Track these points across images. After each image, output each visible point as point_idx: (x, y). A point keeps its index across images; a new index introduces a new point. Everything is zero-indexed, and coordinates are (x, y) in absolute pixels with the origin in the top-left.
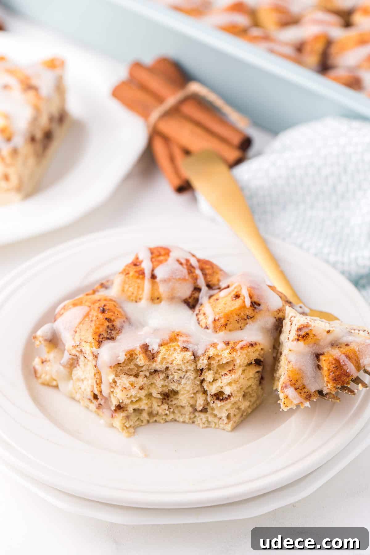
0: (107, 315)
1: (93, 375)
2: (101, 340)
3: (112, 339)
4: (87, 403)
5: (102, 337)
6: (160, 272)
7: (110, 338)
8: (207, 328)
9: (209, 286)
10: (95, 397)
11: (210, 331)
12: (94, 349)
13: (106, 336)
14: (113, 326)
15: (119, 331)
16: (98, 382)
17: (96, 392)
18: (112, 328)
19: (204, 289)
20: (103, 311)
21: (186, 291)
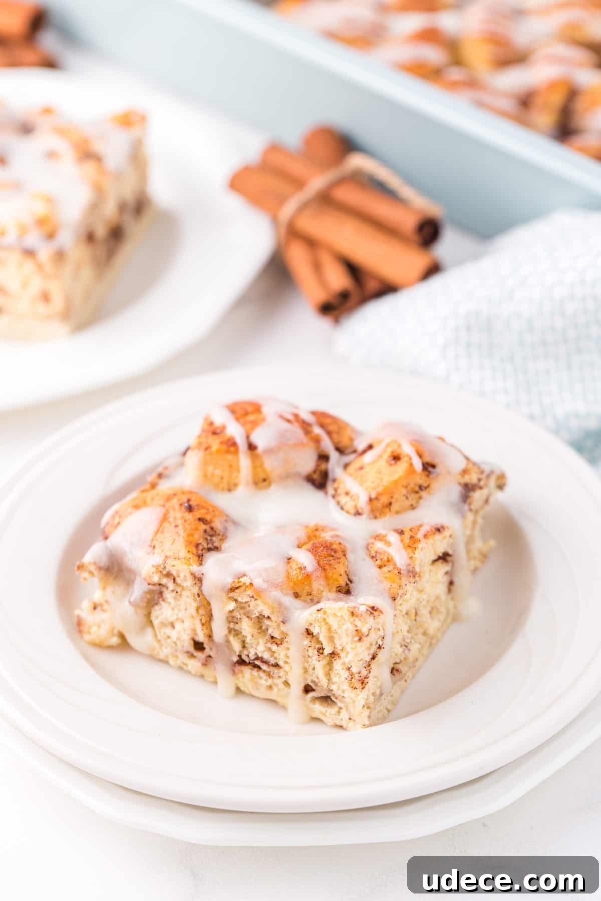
0: (198, 514)
2: (200, 552)
3: (216, 549)
4: (183, 658)
5: (201, 547)
6: (261, 438)
7: (212, 547)
8: (358, 513)
9: (340, 450)
10: (199, 646)
11: (365, 517)
12: (195, 568)
13: (206, 546)
14: (212, 528)
15: (224, 538)
16: (203, 621)
17: (201, 638)
18: (211, 533)
19: (334, 455)
20: (190, 509)
21: (307, 463)
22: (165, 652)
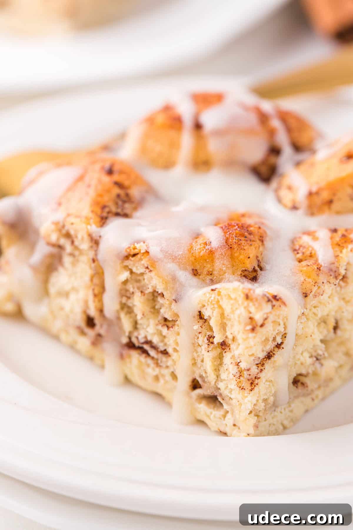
0: (116, 177)
1: (87, 278)
2: (105, 214)
3: (126, 216)
4: (74, 335)
5: (107, 210)
6: (211, 119)
7: (122, 213)
8: (295, 208)
9: (297, 148)
10: (90, 322)
11: (300, 212)
12: (94, 228)
13: (114, 209)
14: (127, 195)
15: (138, 205)
16: (96, 292)
17: (93, 312)
18: (125, 199)
19: (287, 151)
20: (110, 172)
22: (57, 326)
